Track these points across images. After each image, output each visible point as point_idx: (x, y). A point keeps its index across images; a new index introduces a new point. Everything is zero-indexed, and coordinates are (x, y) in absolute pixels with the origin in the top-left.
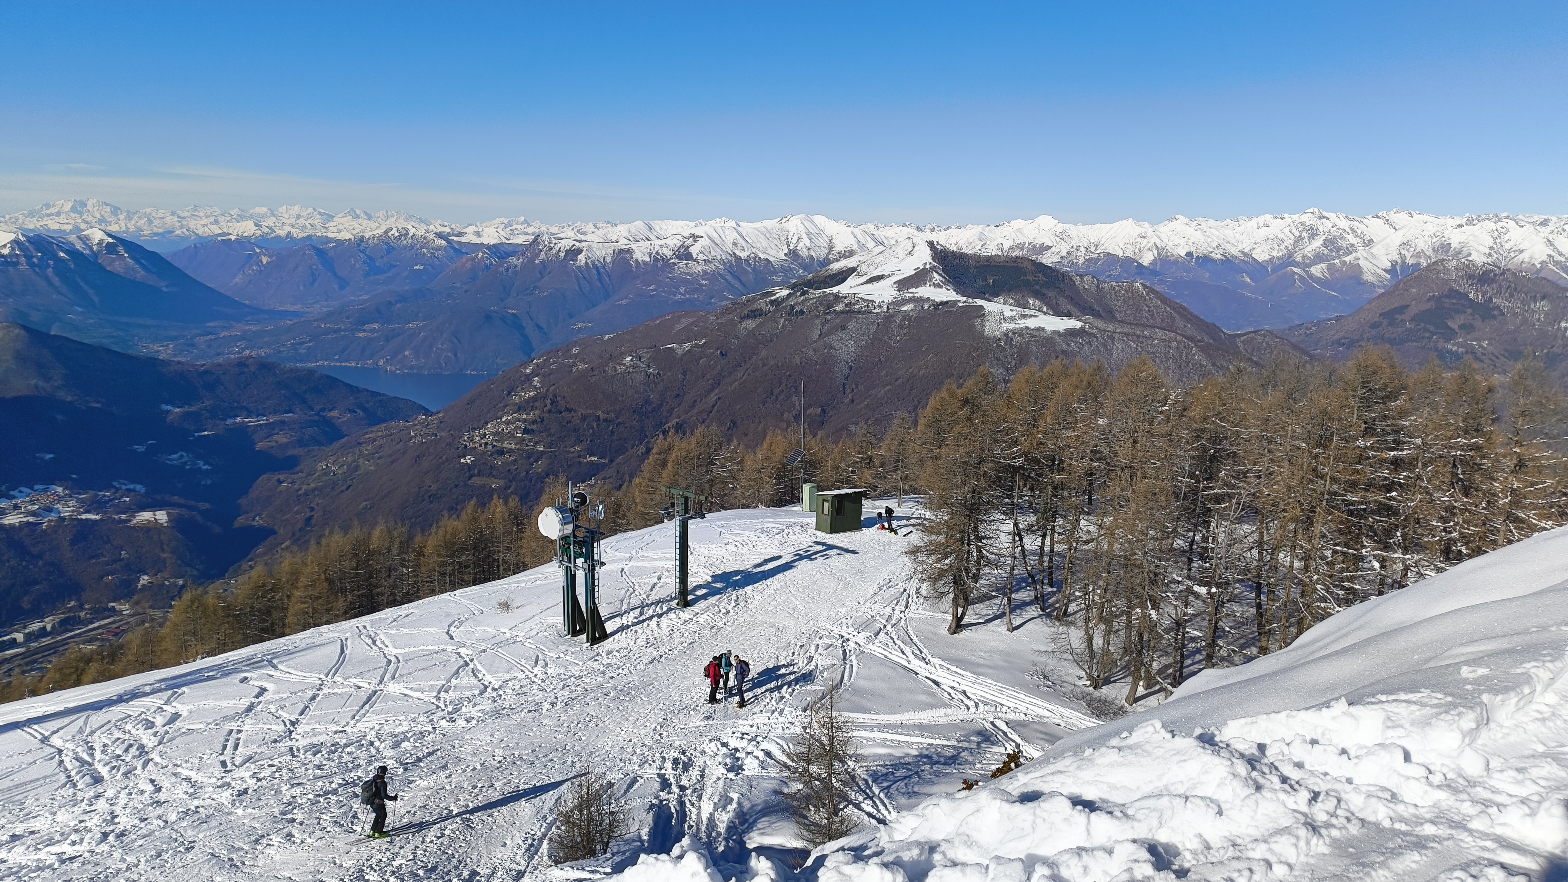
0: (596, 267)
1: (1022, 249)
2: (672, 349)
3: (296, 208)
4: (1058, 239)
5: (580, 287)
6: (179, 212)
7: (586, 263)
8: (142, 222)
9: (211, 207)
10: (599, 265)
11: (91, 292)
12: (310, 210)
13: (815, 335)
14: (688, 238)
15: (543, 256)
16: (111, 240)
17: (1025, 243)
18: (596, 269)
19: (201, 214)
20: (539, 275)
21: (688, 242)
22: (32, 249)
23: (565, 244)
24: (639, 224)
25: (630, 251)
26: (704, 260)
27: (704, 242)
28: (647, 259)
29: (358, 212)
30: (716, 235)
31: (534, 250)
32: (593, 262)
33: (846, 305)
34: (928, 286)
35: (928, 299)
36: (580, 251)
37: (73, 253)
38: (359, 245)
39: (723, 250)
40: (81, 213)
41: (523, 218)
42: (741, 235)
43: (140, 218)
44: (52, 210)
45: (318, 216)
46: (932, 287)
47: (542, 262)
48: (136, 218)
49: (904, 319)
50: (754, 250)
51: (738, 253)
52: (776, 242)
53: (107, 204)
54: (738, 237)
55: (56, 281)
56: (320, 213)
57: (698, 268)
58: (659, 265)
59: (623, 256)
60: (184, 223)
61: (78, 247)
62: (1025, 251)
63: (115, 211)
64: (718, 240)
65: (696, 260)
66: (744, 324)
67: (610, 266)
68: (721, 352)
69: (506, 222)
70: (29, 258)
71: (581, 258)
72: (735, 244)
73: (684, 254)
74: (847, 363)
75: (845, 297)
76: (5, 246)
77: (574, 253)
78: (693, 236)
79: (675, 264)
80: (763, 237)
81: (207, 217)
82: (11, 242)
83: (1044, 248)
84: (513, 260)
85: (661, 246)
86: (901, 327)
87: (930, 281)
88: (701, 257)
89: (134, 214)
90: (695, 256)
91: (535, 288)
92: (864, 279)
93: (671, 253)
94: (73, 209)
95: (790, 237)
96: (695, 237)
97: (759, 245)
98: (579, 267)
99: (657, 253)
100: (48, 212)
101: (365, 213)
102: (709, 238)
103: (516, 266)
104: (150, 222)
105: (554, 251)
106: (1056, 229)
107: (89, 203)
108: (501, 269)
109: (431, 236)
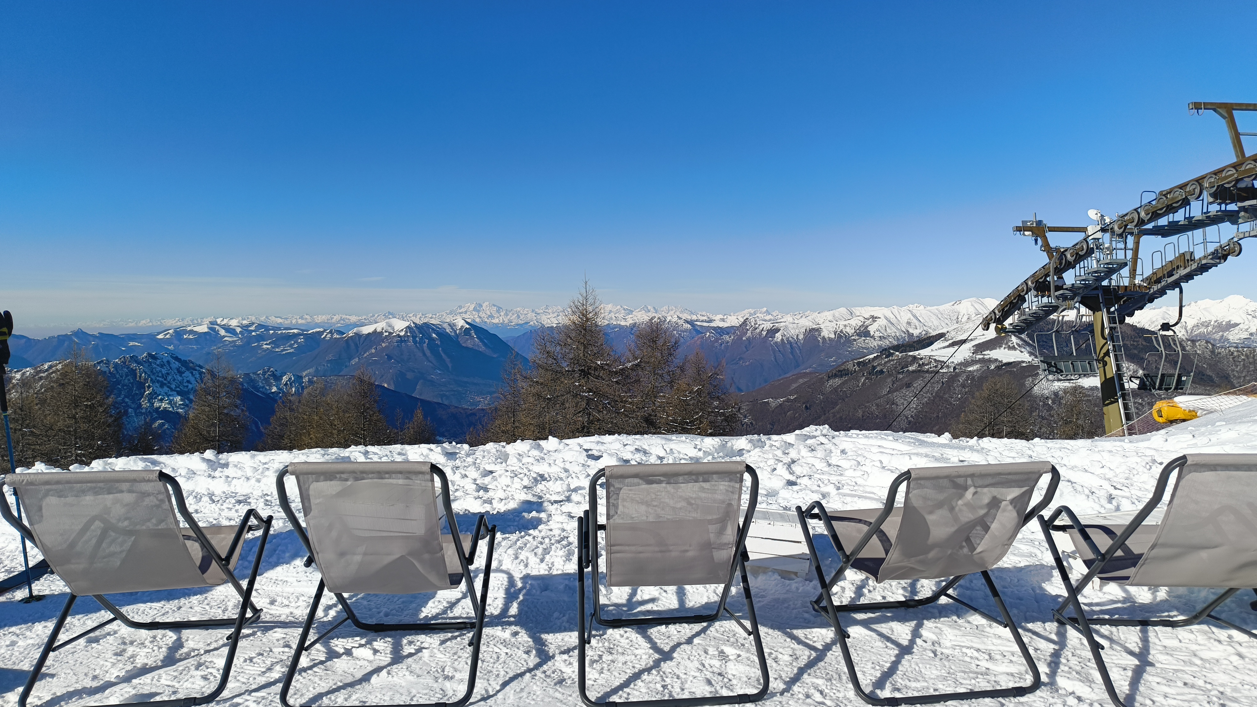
0: (790, 343)
1: (1207, 326)
2: (767, 402)
3: (610, 306)
4: (1250, 317)
5: (775, 359)
6: (537, 310)
7: (782, 339)
8: (514, 317)
9: (556, 306)
10: (793, 341)
11: (448, 360)
12: (619, 307)
13: (885, 391)
14: (868, 319)
15: (749, 334)
16: (468, 326)
17: (1210, 321)
18: (790, 345)
19: (550, 311)
20: (745, 350)
21: (867, 322)
22: (417, 332)
23: (768, 326)
24: (843, 310)
25: (819, 330)
26: (880, 337)
27: (882, 322)
28: (833, 336)
29: (649, 307)
30: (892, 316)
31: (743, 329)
32: (788, 339)
33: (919, 365)
34: (1002, 348)
35: (996, 360)
36: (778, 330)
37: (442, 334)
38: (632, 329)
39: (897, 329)
40: (479, 311)
41: (765, 309)
42: (915, 316)
43: (513, 314)
44: (463, 310)
45: (623, 311)
46: (1006, 350)
47: (748, 339)
48: (511, 314)
49: (968, 378)
50: (925, 328)
51: (911, 331)
52: (946, 321)
53: (494, 306)
54: (912, 317)
55: (428, 353)
56: (624, 309)
57: (874, 344)
58: (842, 341)
59: (813, 333)
60: (539, 317)
61: (447, 331)
62: (1210, 328)
63: (499, 310)
64: (894, 320)
65: (873, 337)
66: (831, 382)
67: (802, 342)
68: (806, 406)
69: (752, 312)
70: (414, 337)
71: (778, 336)
72: (909, 323)
73: (864, 332)
74: (907, 418)
75: (921, 359)
76: (402, 330)
77: (773, 332)
78: (873, 317)
79: (855, 340)
80: (934, 317)
81: (553, 313)
82: (406, 328)
83: (1231, 326)
84: (726, 338)
85: (845, 326)
86: (963, 386)
87: (1007, 344)
88: (877, 334)
89: (510, 312)
90: (872, 333)
91: (740, 359)
92: (947, 343)
93: (853, 331)
94: (475, 309)
95: (960, 317)
96: (874, 318)
97: (930, 324)
98: (776, 343)
99: (841, 331)
100: (460, 311)
101: (654, 308)
102: (886, 318)
103: (728, 342)
104: (518, 317)
105: (758, 331)
106: (1247, 307)
107: (484, 305)
108: (716, 344)
109: (681, 322)
